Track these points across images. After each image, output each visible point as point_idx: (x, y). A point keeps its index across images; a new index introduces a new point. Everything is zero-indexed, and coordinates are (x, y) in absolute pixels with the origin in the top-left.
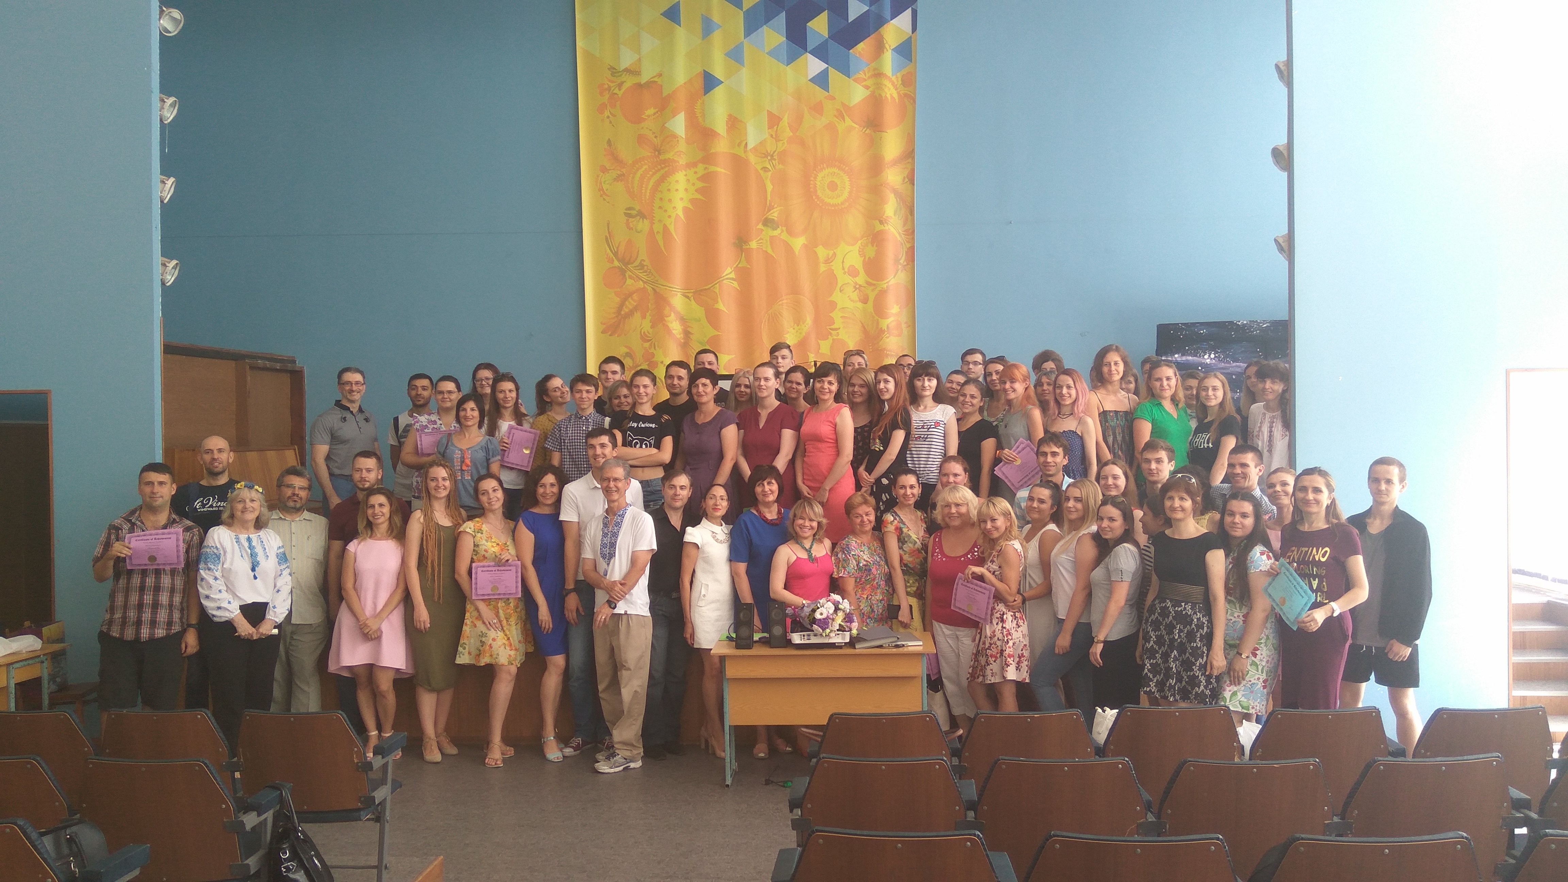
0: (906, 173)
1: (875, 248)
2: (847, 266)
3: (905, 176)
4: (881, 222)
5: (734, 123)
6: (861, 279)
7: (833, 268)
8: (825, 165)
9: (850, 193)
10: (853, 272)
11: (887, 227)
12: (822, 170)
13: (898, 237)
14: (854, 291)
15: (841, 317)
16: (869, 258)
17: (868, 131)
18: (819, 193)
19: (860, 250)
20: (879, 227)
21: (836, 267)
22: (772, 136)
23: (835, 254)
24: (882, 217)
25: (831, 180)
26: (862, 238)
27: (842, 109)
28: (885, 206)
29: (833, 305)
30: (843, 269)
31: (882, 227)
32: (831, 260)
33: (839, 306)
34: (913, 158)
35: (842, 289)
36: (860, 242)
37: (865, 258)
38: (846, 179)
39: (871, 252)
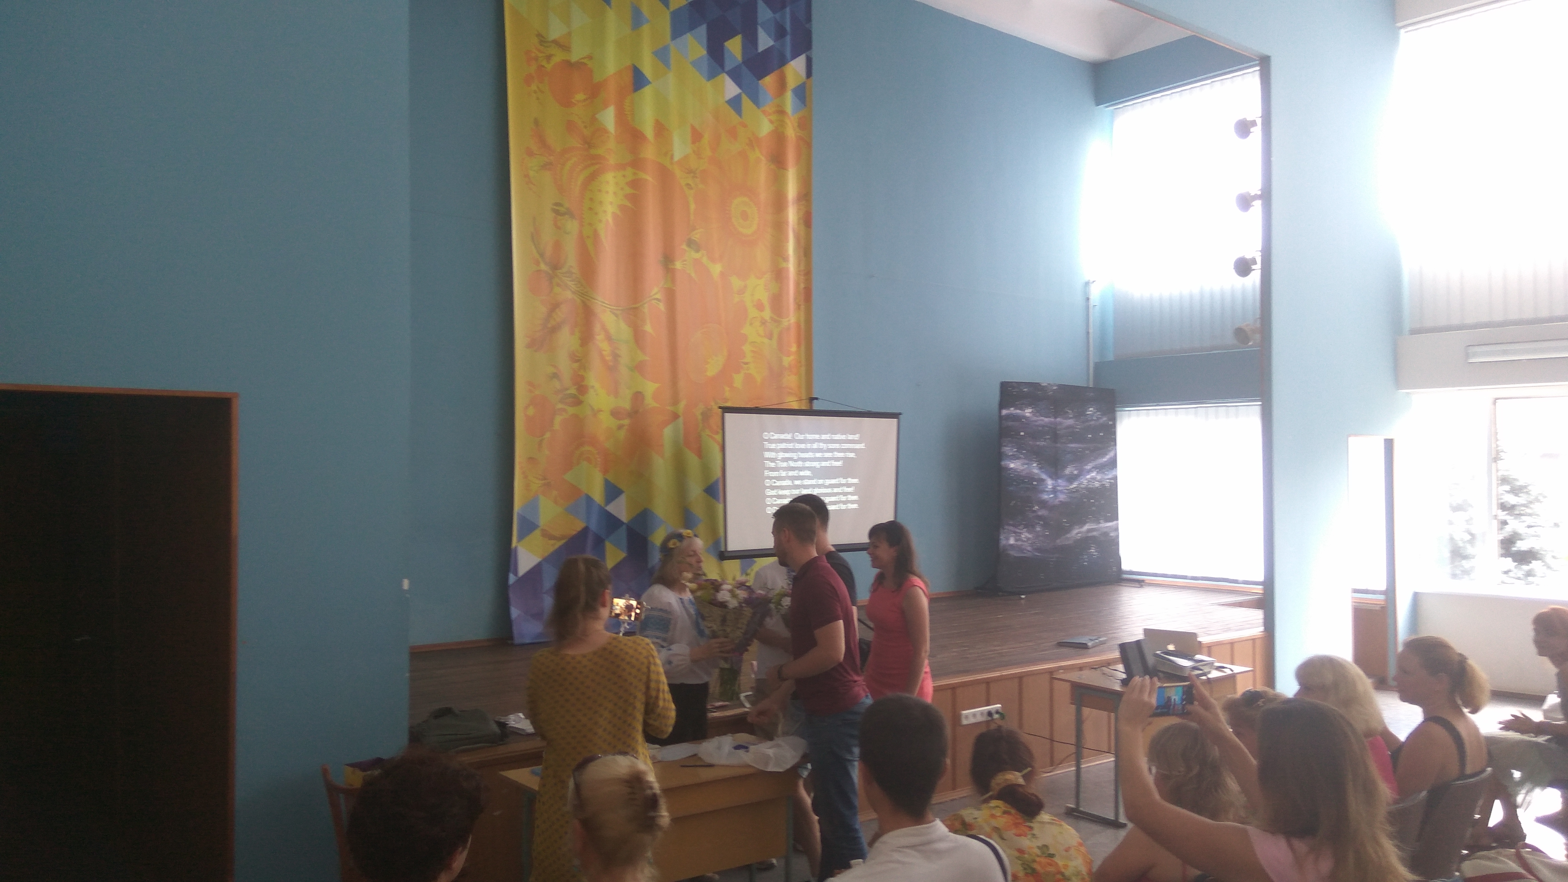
0: (801, 214)
1: (779, 285)
2: (756, 300)
3: (801, 217)
4: (782, 259)
5: (661, 129)
6: (767, 314)
7: (743, 299)
8: (738, 193)
9: (758, 225)
10: (760, 306)
11: (787, 265)
12: (735, 197)
14: (761, 326)
15: (750, 351)
16: (773, 294)
17: (772, 166)
18: (734, 221)
19: (766, 285)
20: (780, 264)
21: (747, 299)
22: (694, 152)
23: (746, 286)
24: (784, 254)
25: (743, 209)
26: (768, 272)
29: (743, 339)
30: (753, 302)
31: (782, 264)
32: (743, 291)
33: (749, 340)
34: (809, 201)
35: (751, 322)
36: (766, 276)
37: (769, 294)
38: (755, 210)
39: (775, 288)
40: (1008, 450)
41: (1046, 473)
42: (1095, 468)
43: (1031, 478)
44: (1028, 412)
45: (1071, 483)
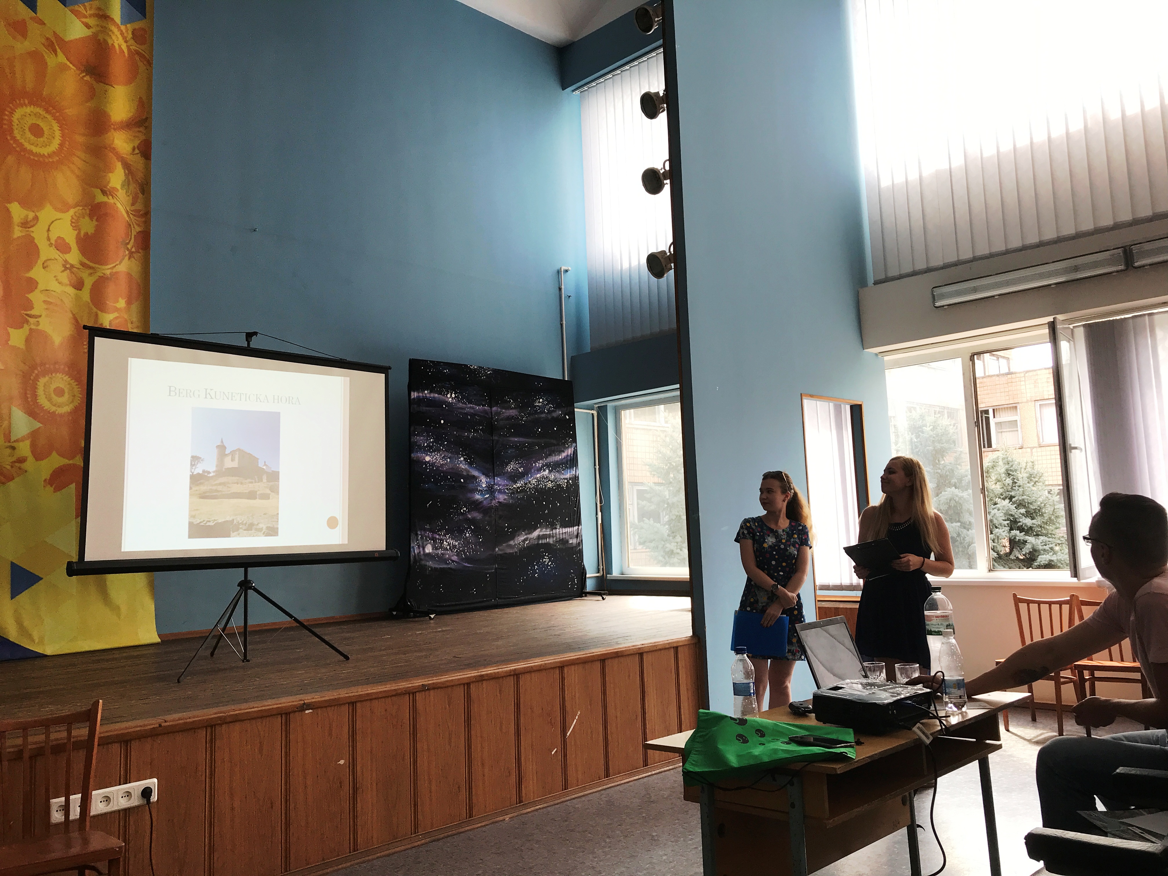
0: (137, 143)
1: (95, 223)
2: (53, 237)
3: (136, 146)
4: (104, 193)
6: (74, 257)
7: (32, 234)
8: (26, 102)
9: (61, 145)
10: (62, 246)
11: (111, 200)
12: (22, 105)
13: (126, 215)
14: (63, 271)
15: (44, 301)
16: (86, 234)
17: (87, 78)
18: (17, 134)
19: (73, 221)
20: (101, 198)
21: (38, 234)
23: (36, 218)
24: (106, 187)
25: (34, 122)
26: (76, 205)
27: (54, 42)
28: (110, 175)
29: (32, 284)
30: (49, 239)
31: (104, 199)
32: (32, 224)
33: (41, 287)
34: (148, 129)
35: (45, 265)
36: (72, 212)
37: (79, 233)
38: (56, 126)
39: (88, 226)
40: (421, 440)
41: (477, 469)
42: (548, 465)
43: (457, 474)
44: (450, 397)
45: (515, 482)
